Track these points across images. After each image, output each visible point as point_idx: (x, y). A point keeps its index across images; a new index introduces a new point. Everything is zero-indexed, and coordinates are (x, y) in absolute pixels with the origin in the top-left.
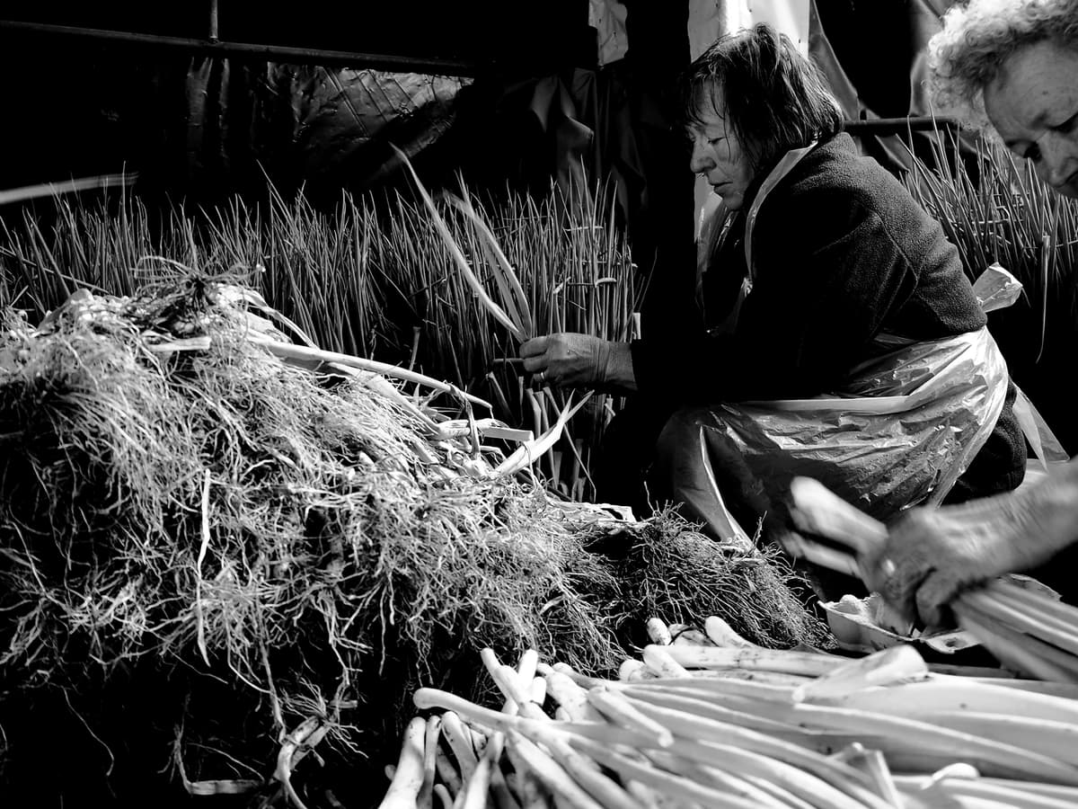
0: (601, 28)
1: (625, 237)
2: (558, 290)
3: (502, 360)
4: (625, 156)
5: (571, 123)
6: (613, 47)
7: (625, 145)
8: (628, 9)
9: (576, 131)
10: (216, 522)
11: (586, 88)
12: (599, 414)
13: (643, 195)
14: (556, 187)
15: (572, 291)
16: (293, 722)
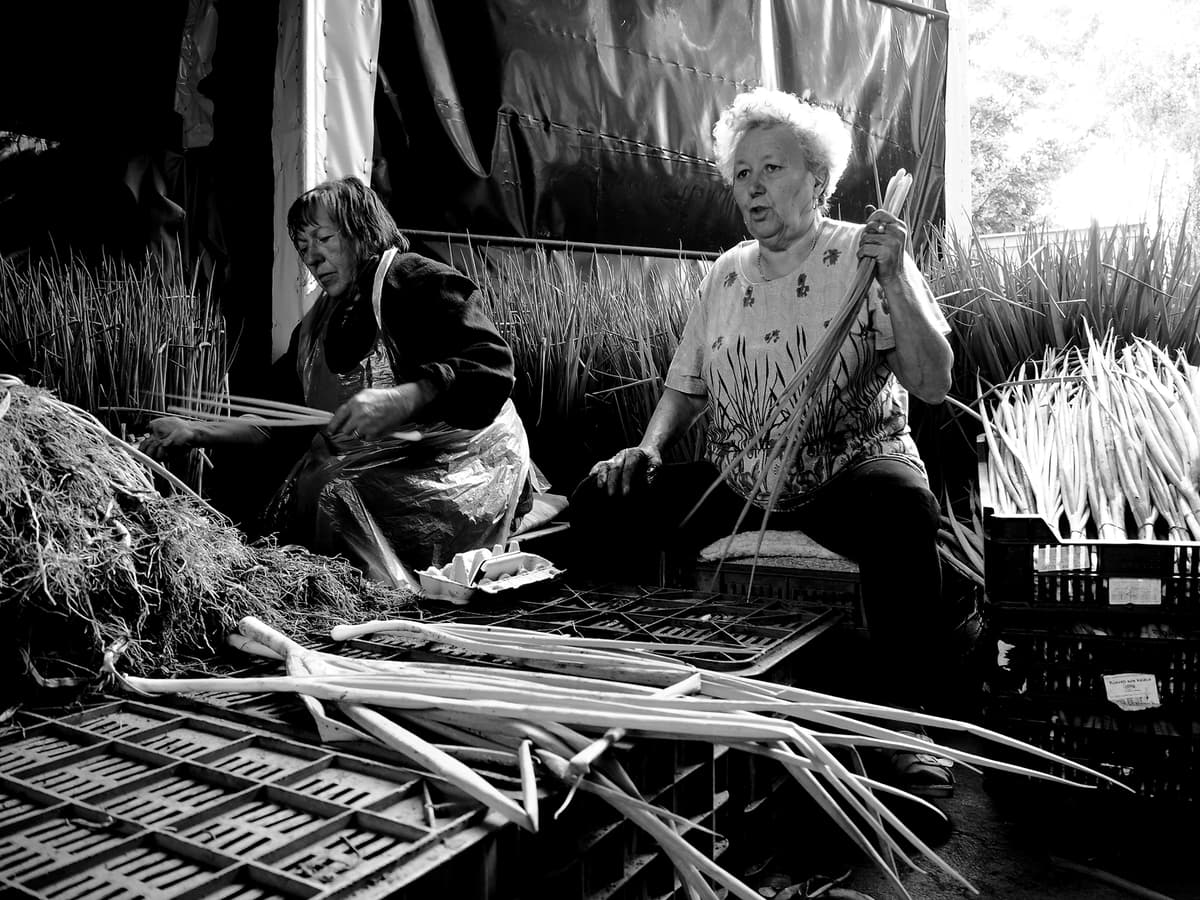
0: (187, 115)
1: (218, 307)
2: (161, 350)
3: (107, 408)
4: (211, 235)
5: (165, 202)
6: (199, 135)
7: (211, 226)
8: (214, 102)
9: (169, 209)
10: (40, 515)
11: (176, 170)
12: (194, 458)
13: (226, 270)
14: (152, 257)
15: (173, 352)
16: (109, 642)
